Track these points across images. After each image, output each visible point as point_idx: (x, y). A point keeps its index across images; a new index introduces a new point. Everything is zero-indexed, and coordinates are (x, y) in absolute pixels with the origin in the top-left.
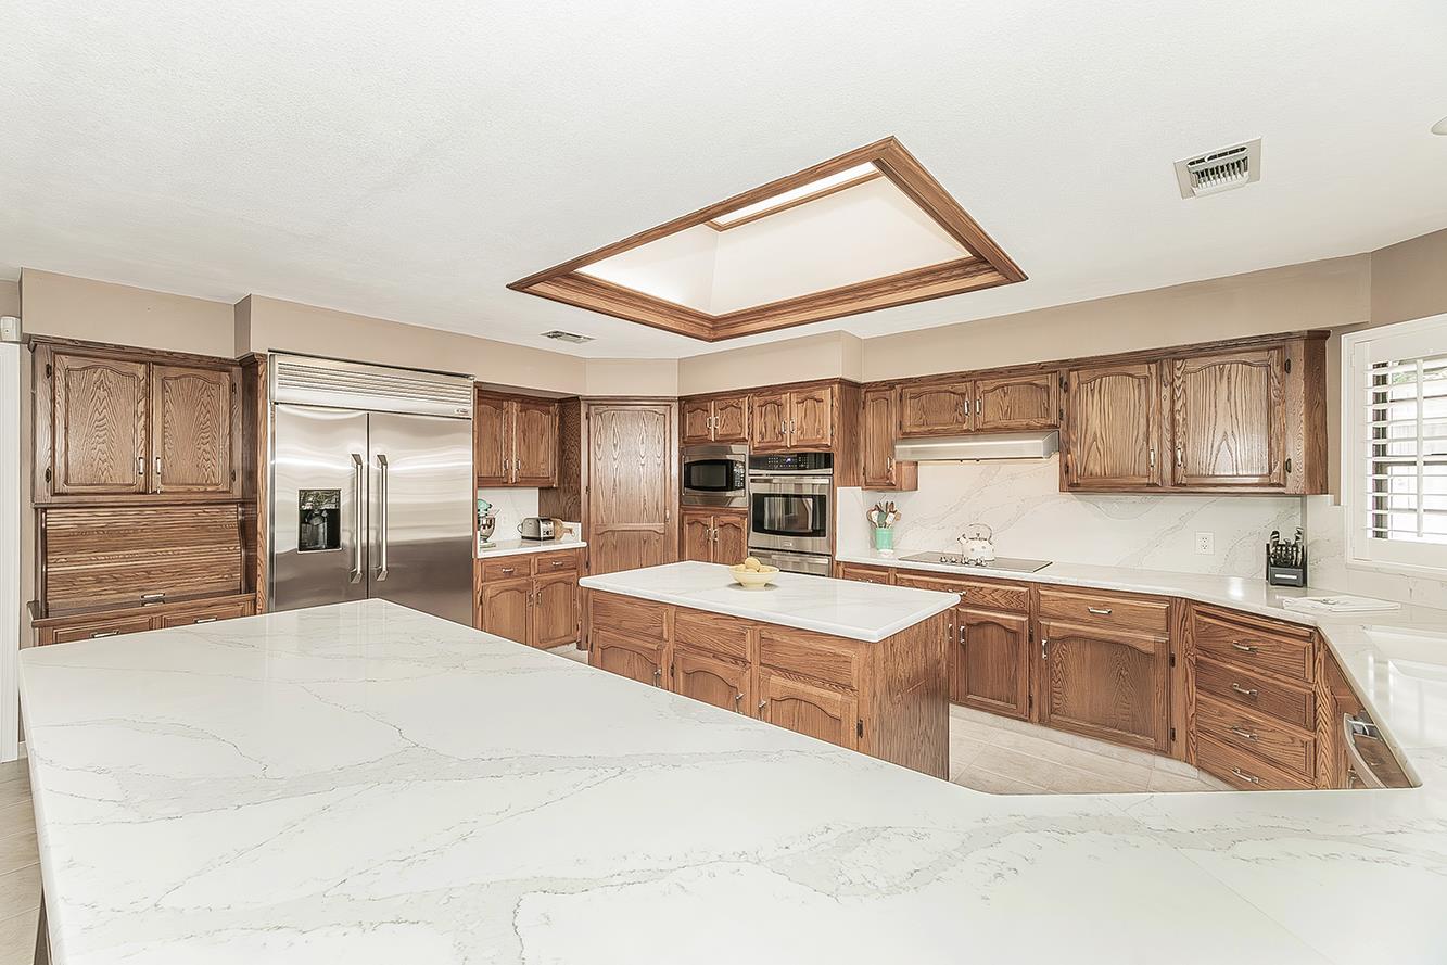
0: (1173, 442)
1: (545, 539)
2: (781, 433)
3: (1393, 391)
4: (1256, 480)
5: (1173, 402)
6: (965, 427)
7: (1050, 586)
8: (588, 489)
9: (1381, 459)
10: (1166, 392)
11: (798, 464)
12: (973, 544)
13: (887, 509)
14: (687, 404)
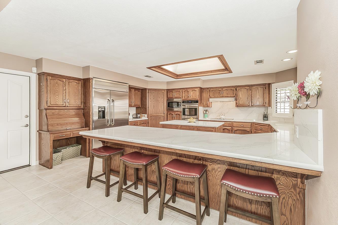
0: (251, 99)
1: (139, 118)
2: (188, 97)
3: (278, 92)
4: (262, 105)
5: (251, 93)
6: (221, 96)
7: (235, 122)
8: (148, 107)
9: (276, 102)
10: (250, 91)
11: (192, 102)
12: (222, 116)
13: (206, 111)
14: (168, 91)
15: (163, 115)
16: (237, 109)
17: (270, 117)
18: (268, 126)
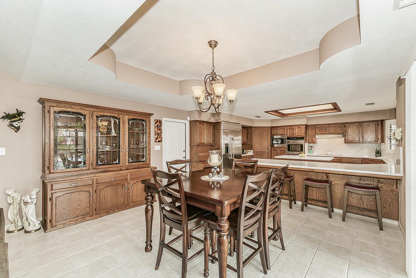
0: (362, 135)
1: (245, 153)
2: (294, 134)
4: (374, 141)
5: (362, 129)
6: (328, 133)
8: (254, 144)
11: (297, 139)
12: (329, 152)
13: (311, 147)
14: (272, 128)
15: (267, 151)
16: (345, 145)
17: (383, 153)
18: (380, 161)
